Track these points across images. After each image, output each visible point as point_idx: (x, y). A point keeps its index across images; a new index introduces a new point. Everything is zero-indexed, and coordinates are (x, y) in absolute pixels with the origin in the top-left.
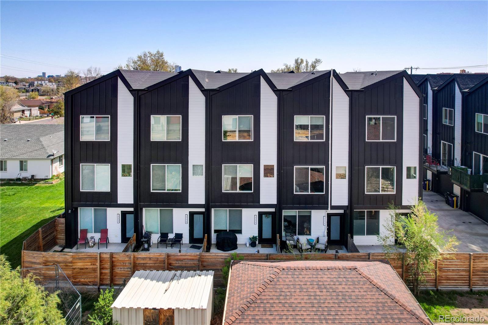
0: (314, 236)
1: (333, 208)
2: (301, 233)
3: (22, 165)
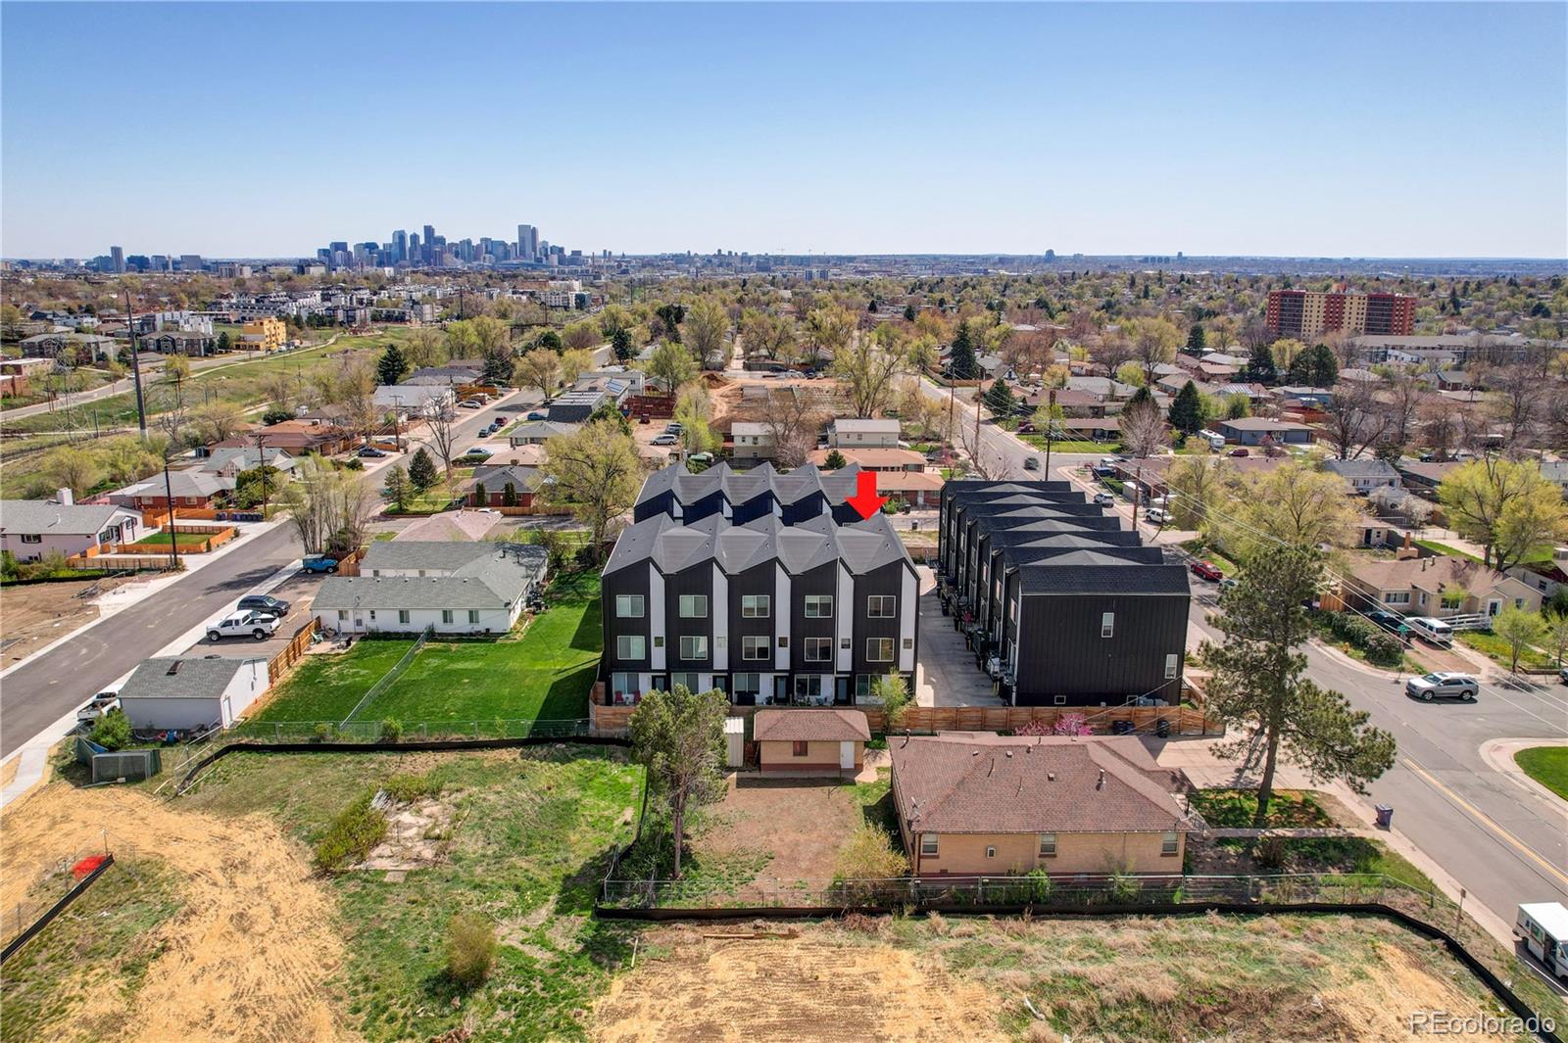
0: (822, 696)
1: (838, 673)
2: (812, 693)
3: (473, 616)
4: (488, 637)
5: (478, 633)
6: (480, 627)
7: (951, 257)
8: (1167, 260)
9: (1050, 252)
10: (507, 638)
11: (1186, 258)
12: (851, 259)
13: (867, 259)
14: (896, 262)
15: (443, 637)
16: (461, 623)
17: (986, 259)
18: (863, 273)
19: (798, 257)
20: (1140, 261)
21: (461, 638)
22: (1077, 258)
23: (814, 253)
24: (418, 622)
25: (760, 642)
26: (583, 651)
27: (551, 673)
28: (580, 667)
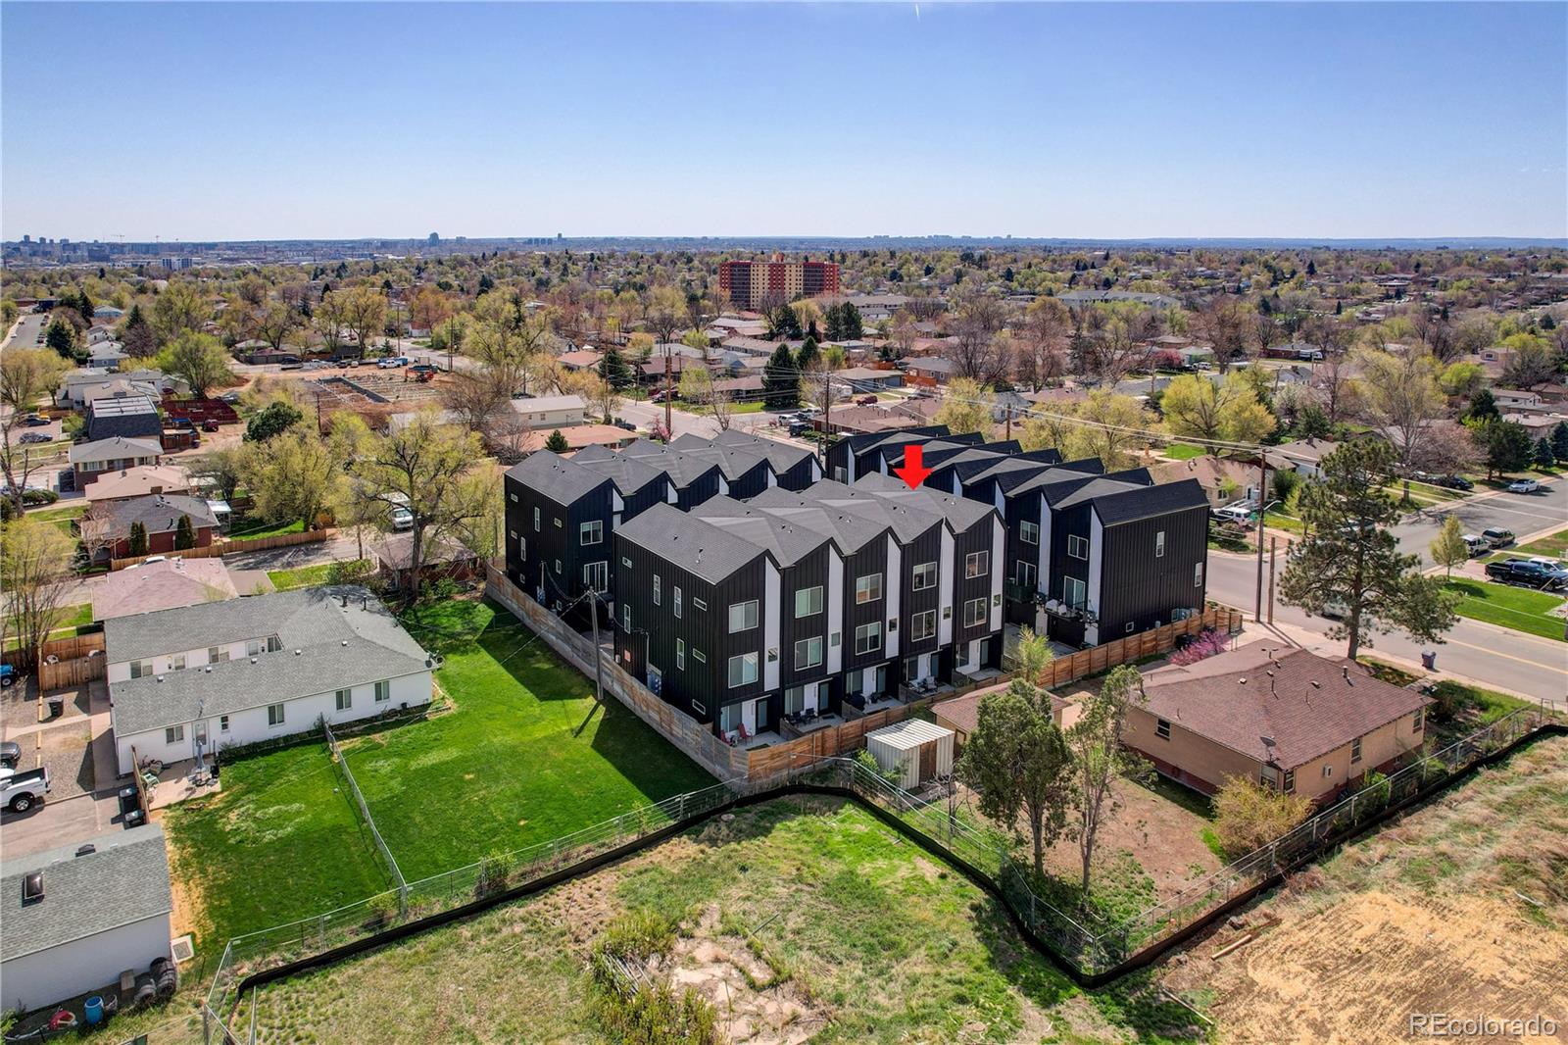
0: (920, 679)
1: (941, 648)
2: (912, 678)
3: (380, 691)
4: (408, 715)
5: (393, 713)
6: (393, 703)
7: (327, 243)
8: (550, 241)
9: (434, 236)
10: (438, 710)
11: (565, 239)
12: (212, 246)
13: (230, 246)
14: (266, 249)
15: (344, 731)
16: (364, 705)
17: (367, 243)
18: (231, 260)
19: (141, 245)
20: (525, 243)
21: (371, 725)
22: (460, 241)
23: (163, 240)
24: (299, 718)
25: (872, 629)
26: (565, 701)
27: (569, 737)
28: (592, 720)
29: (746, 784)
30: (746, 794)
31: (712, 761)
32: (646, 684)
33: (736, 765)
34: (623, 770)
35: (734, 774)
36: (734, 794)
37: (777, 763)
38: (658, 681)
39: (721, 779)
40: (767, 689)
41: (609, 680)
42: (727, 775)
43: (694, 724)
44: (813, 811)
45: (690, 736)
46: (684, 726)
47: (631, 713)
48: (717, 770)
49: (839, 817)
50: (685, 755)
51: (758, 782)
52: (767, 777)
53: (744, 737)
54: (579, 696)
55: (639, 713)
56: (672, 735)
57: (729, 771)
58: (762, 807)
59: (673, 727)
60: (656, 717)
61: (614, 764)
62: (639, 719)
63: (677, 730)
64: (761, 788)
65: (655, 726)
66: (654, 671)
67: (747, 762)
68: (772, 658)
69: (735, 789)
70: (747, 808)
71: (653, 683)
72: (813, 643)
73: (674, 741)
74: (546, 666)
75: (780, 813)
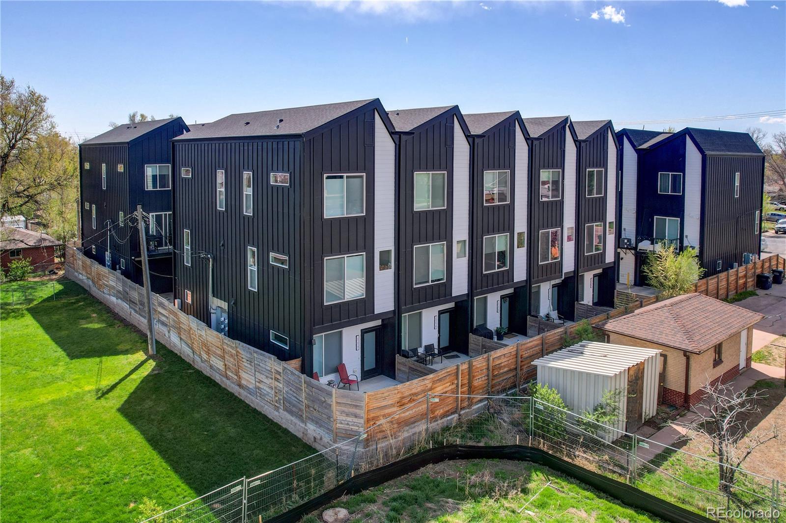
25: (500, 242)
26: (104, 358)
27: (90, 399)
28: (133, 376)
29: (361, 449)
30: (364, 467)
31: (300, 417)
32: (209, 325)
33: (341, 419)
34: (154, 442)
35: (338, 436)
36: (341, 470)
37: (408, 413)
38: (224, 318)
39: (317, 446)
40: (378, 310)
41: (164, 330)
42: (327, 438)
43: (271, 363)
44: (488, 491)
45: (267, 385)
46: (257, 369)
47: (190, 366)
48: (310, 431)
49: (532, 498)
50: (259, 413)
51: (382, 445)
52: (394, 436)
53: (346, 382)
54: (126, 352)
55: (199, 365)
56: (240, 385)
57: (329, 430)
58: (392, 490)
59: (243, 375)
60: (219, 364)
61: (143, 432)
62: (199, 373)
63: (248, 379)
64: (386, 455)
65: (217, 378)
66: (218, 305)
67: (362, 413)
68: (384, 265)
69: (344, 460)
70: (366, 493)
71: (219, 323)
72: (435, 252)
73: (243, 395)
74: (96, 326)
75: (428, 499)
